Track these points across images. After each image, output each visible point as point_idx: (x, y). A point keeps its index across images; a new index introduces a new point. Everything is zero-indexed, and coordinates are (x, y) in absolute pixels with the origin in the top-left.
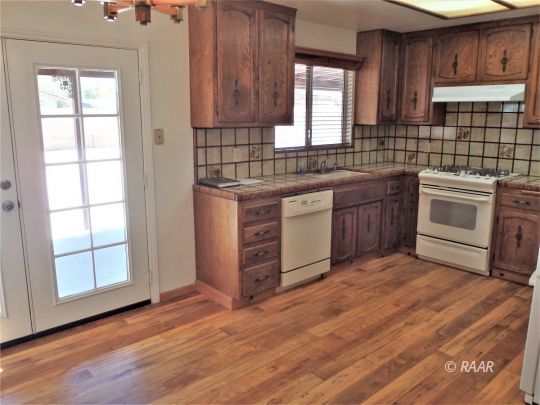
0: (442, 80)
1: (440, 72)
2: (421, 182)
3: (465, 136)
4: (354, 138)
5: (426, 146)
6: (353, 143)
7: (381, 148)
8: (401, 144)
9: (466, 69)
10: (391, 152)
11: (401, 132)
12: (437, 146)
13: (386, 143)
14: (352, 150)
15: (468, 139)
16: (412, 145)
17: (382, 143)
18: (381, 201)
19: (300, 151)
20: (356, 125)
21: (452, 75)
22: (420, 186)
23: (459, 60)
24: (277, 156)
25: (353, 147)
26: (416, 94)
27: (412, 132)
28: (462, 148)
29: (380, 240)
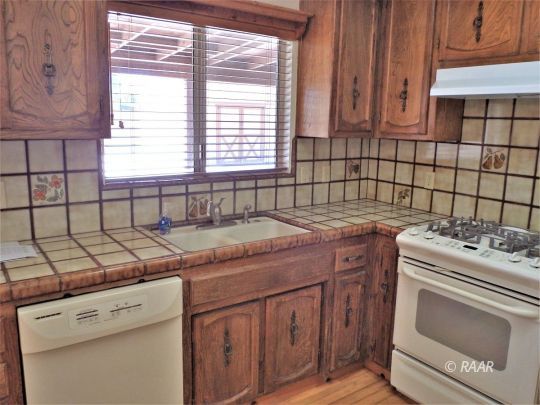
0: (453, 55)
1: (449, 39)
2: (402, 252)
3: (498, 163)
4: (295, 161)
5: (427, 178)
6: (294, 169)
7: (354, 176)
8: (387, 170)
9: (499, 29)
10: (372, 184)
11: (388, 151)
12: (446, 178)
13: (364, 168)
14: (291, 181)
15: (502, 169)
16: (404, 175)
17: (357, 169)
18: (323, 284)
19: (171, 184)
20: (299, 137)
21: (471, 44)
22: (400, 259)
23: (486, 14)
24: (106, 195)
25: (293, 175)
26: (406, 83)
27: (405, 151)
28: (492, 186)
29: (320, 357)
